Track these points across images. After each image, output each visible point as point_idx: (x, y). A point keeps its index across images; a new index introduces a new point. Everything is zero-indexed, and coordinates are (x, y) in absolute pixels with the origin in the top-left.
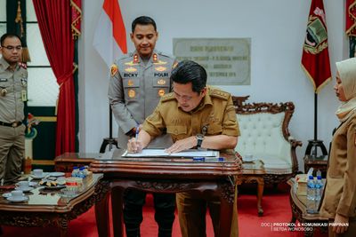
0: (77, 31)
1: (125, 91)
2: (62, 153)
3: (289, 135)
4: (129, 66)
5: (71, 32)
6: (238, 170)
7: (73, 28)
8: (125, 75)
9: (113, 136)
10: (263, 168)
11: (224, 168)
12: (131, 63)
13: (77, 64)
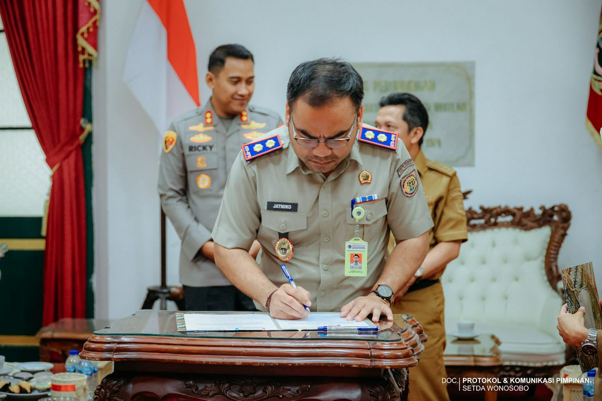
0: (90, 49)
1: (191, 177)
2: (56, 319)
3: (559, 278)
4: (197, 133)
5: (76, 51)
6: (407, 356)
7: (82, 42)
8: (191, 149)
9: (169, 283)
10: (496, 353)
11: (375, 353)
12: (200, 127)
13: (90, 121)
